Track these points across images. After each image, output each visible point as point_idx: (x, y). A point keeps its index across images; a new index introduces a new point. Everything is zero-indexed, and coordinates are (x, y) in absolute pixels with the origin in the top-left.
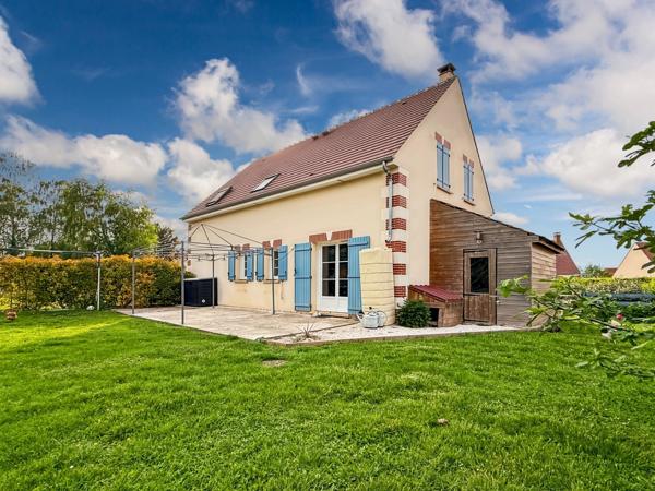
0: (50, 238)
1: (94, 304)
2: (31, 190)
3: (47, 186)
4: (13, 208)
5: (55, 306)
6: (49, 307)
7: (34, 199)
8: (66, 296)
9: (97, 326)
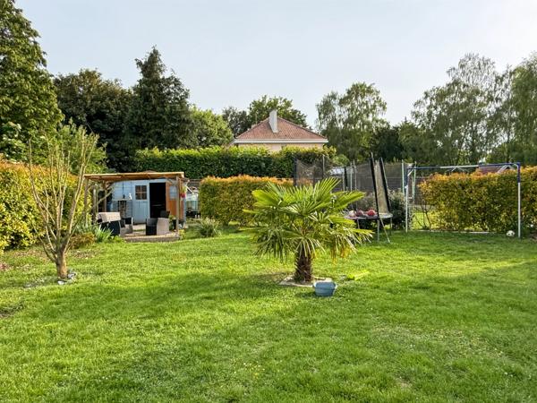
0: (506, 138)
1: (515, 229)
2: (487, 89)
3: (502, 80)
4: (471, 114)
5: (476, 229)
6: (471, 228)
7: (491, 99)
8: (488, 216)
9: (494, 265)
